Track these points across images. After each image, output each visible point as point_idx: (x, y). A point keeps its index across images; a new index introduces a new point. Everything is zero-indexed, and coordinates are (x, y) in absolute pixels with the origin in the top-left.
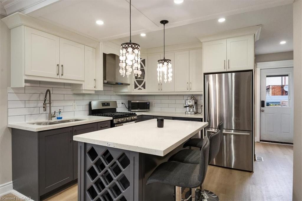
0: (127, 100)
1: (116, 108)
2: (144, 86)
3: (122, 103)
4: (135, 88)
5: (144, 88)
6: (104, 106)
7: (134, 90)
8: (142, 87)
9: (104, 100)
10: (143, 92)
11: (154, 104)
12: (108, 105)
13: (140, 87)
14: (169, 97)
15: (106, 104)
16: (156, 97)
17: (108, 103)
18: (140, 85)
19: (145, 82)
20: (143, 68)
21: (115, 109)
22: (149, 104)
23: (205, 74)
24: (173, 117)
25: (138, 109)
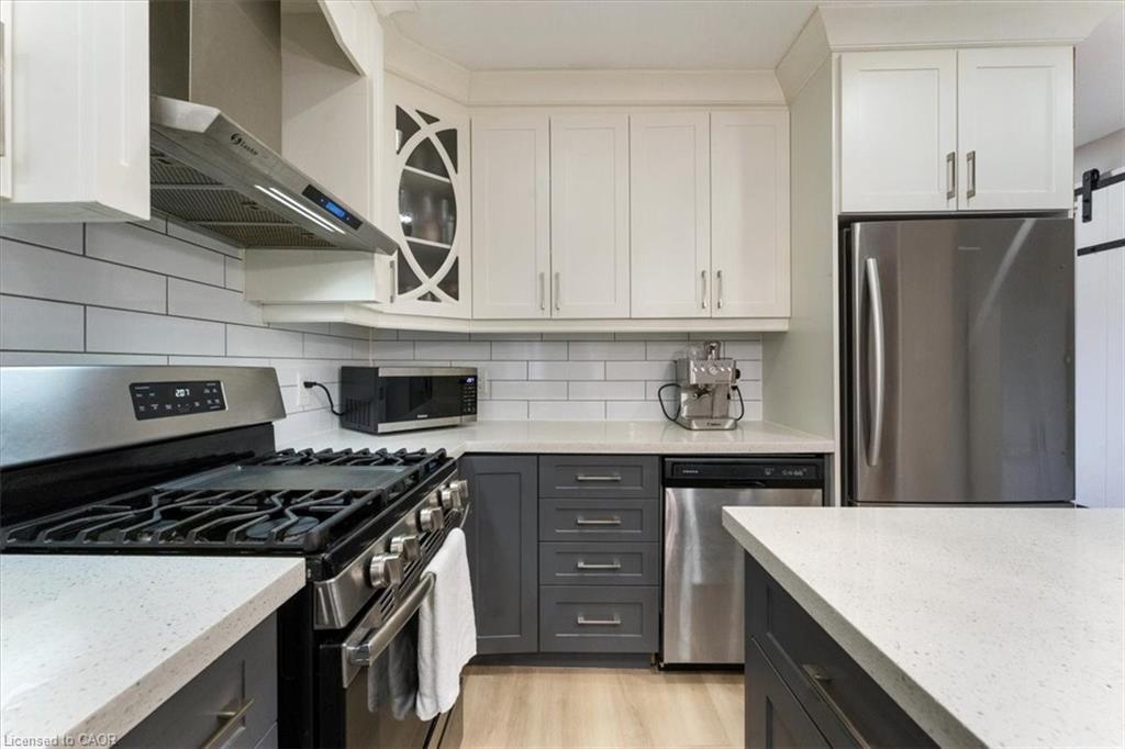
0: (337, 365)
1: (270, 423)
2: (450, 285)
3: (308, 385)
4: (403, 288)
5: (454, 294)
6: (162, 413)
7: (398, 297)
8: (440, 285)
9: (162, 361)
10: (444, 315)
11: (487, 384)
12: (203, 398)
13: (430, 284)
15: (180, 393)
16: (499, 351)
17: (204, 384)
18: (430, 273)
19: (457, 259)
20: (447, 176)
21: (266, 430)
22: (475, 382)
23: (846, 223)
24: (663, 457)
25: (415, 418)
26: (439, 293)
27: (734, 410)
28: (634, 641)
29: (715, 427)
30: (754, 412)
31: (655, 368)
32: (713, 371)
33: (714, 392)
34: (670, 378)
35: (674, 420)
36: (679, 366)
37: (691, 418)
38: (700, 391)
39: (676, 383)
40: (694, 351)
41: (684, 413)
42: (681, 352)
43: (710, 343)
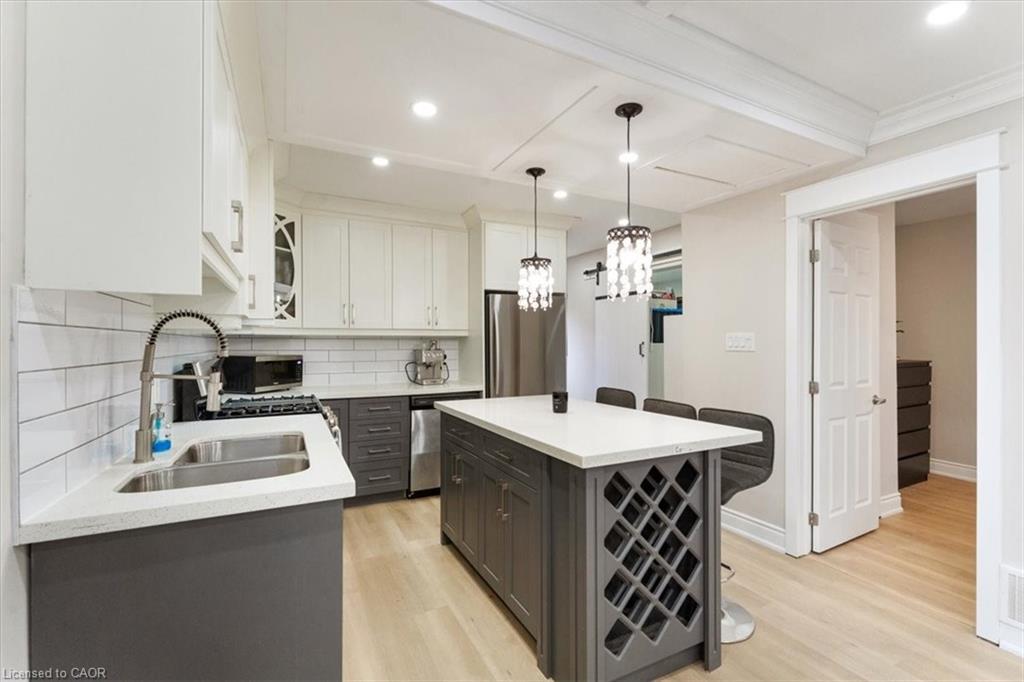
2: (291, 309)
5: (293, 314)
10: (290, 325)
13: (280, 310)
14: (357, 342)
19: (294, 295)
20: (289, 248)
22: (301, 365)
23: (487, 292)
24: (410, 397)
25: (273, 385)
26: (286, 314)
27: (444, 375)
28: (397, 485)
29: (434, 383)
30: (454, 376)
31: (404, 354)
32: (434, 356)
33: (434, 366)
34: (412, 359)
35: (414, 382)
36: (417, 353)
37: (422, 379)
38: (428, 366)
39: (415, 362)
40: (424, 345)
41: (419, 377)
42: (417, 345)
43: (432, 342)
